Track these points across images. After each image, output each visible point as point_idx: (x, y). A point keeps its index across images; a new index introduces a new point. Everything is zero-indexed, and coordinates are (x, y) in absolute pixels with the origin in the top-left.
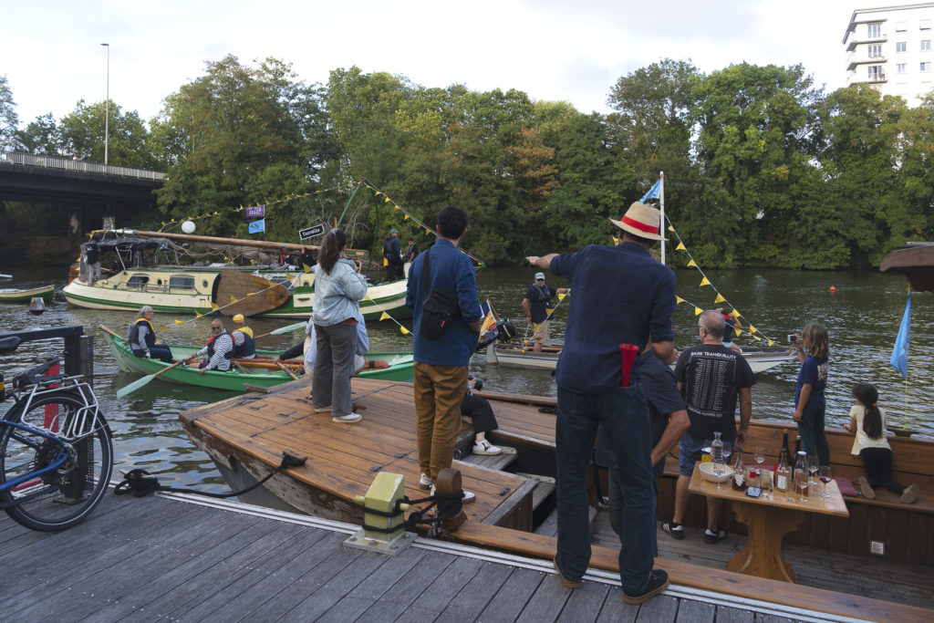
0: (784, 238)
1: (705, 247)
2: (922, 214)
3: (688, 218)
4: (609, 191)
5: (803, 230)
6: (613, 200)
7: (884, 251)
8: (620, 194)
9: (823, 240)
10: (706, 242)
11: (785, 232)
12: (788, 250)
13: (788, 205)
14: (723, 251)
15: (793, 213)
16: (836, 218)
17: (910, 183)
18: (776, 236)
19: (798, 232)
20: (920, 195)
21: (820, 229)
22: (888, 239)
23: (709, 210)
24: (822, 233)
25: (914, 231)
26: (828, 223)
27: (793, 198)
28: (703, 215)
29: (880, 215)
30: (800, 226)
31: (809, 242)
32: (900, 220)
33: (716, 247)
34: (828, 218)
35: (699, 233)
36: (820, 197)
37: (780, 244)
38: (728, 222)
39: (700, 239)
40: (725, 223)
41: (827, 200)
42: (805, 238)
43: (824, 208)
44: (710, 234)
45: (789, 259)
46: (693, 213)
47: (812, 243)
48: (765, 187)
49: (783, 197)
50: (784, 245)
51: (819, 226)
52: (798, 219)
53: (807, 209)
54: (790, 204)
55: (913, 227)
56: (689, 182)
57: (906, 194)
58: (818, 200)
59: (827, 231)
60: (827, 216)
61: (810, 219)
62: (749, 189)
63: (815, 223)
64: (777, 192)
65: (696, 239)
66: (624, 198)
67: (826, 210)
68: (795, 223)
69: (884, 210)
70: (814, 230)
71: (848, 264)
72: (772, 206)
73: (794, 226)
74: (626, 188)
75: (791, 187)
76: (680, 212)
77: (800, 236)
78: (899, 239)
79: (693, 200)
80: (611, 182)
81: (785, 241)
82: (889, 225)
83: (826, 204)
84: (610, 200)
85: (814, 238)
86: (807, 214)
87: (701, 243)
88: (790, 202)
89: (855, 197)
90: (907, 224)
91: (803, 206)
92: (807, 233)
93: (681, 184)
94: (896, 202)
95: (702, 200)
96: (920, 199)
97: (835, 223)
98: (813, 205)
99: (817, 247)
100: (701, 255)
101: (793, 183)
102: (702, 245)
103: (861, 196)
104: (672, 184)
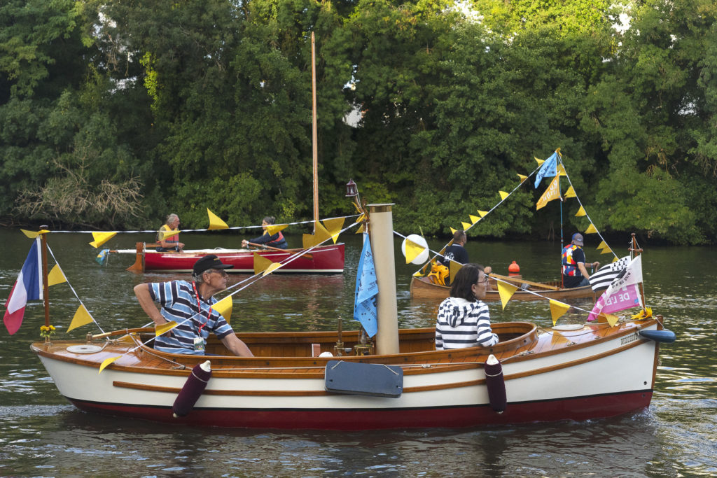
0: (402, 169)
1: (233, 180)
2: (667, 124)
3: (197, 114)
4: (16, 40)
5: (442, 150)
6: (23, 62)
7: (600, 201)
8: (41, 47)
9: (479, 172)
10: (236, 171)
11: (406, 154)
12: (411, 195)
13: (412, 93)
14: (273, 194)
15: (422, 112)
16: (505, 128)
17: (647, 60)
18: (388, 163)
19: (433, 154)
20: (662, 85)
21: (475, 148)
22: (605, 176)
23: (245, 97)
24: (479, 157)
25: (654, 159)
26: (491, 137)
27: (423, 79)
28: (230, 106)
29: (588, 123)
30: (436, 141)
31: (452, 176)
32: (628, 136)
33: (256, 183)
34: (492, 125)
35: (222, 147)
36: (475, 79)
37: (395, 179)
38: (286, 125)
39: (223, 163)
40: (279, 128)
41: (492, 85)
42: (445, 166)
43: (483, 102)
44: (245, 150)
45: (412, 212)
46: (209, 101)
47: (457, 180)
48: (366, 51)
49: (402, 77)
50: (404, 184)
51: (472, 141)
52: (431, 126)
53: (449, 103)
54: (415, 93)
55: (652, 150)
56: (207, 30)
57: (639, 81)
58: (471, 86)
59: (487, 153)
60: (489, 119)
61: (455, 124)
62: (334, 54)
63: (464, 134)
64: (392, 65)
65: (213, 162)
66: (51, 61)
67: (487, 108)
68: (427, 135)
69: (597, 113)
70: (462, 151)
71: (528, 228)
72: (380, 94)
73: (424, 140)
74: (55, 34)
75: (420, 54)
76: (181, 101)
77: (437, 161)
78: (626, 175)
79: (211, 69)
80: (21, 19)
81: (405, 175)
82: (606, 145)
83: (490, 92)
84: (15, 63)
85: (462, 168)
86: (451, 113)
87: (226, 172)
88: (417, 87)
89: (539, 85)
90: (641, 145)
91: (443, 97)
92: (450, 155)
93: (186, 33)
94: (620, 97)
95: (231, 70)
96: (664, 93)
97: (505, 137)
98: (461, 95)
99: (469, 188)
100: (223, 201)
101: (424, 45)
102: (226, 178)
103: (553, 84)
104: (166, 29)
